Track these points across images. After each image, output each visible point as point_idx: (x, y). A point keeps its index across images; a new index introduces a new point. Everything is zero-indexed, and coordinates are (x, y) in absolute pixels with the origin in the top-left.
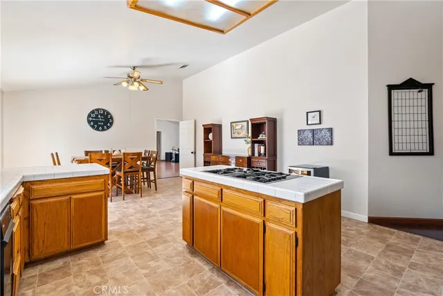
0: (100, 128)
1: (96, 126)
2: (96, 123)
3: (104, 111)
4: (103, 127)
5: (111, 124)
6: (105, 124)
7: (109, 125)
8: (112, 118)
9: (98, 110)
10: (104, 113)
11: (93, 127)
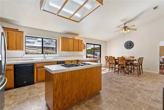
0: (129, 48)
1: (127, 47)
2: (127, 46)
3: (130, 41)
4: (129, 47)
5: (133, 46)
6: (130, 46)
7: (132, 46)
8: (133, 44)
9: (128, 42)
10: (130, 42)
11: (126, 48)
